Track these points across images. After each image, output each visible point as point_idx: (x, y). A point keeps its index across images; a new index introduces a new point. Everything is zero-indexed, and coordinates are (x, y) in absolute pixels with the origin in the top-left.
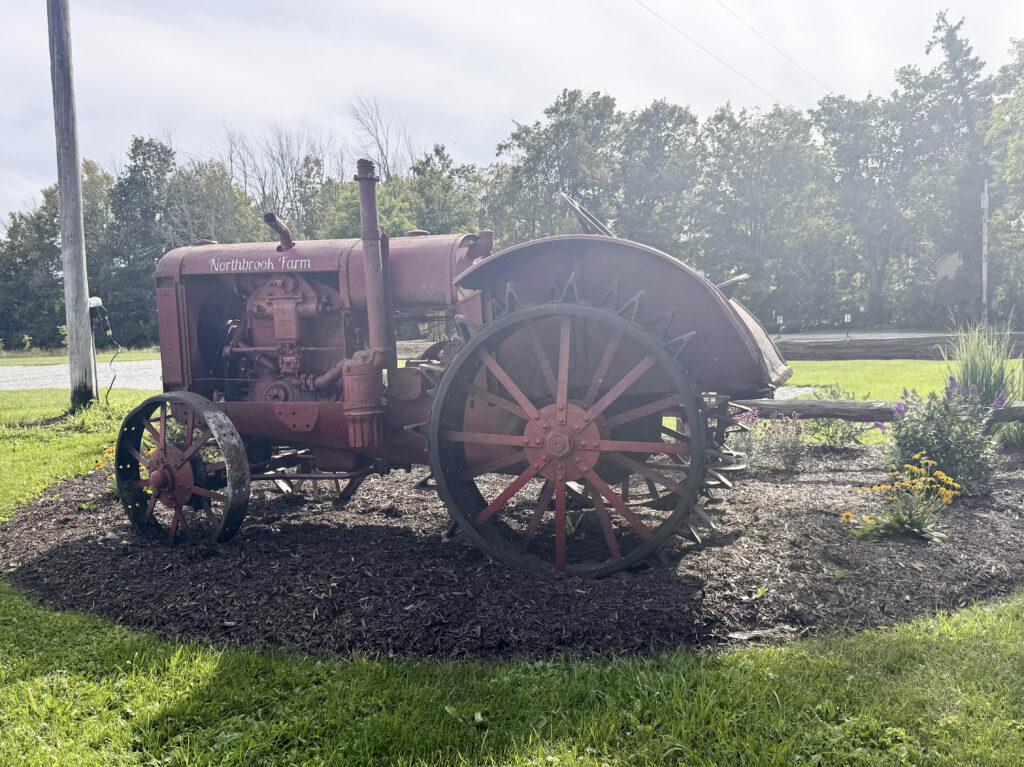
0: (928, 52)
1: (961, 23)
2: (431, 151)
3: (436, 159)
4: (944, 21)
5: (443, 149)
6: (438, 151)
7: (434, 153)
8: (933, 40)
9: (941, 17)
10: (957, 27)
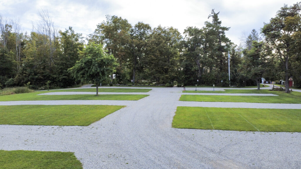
0: (208, 18)
1: (219, 13)
2: (68, 29)
3: (69, 31)
4: (213, 11)
5: (72, 28)
6: (70, 28)
7: (69, 29)
8: (210, 16)
9: (213, 10)
10: (218, 14)
